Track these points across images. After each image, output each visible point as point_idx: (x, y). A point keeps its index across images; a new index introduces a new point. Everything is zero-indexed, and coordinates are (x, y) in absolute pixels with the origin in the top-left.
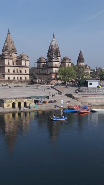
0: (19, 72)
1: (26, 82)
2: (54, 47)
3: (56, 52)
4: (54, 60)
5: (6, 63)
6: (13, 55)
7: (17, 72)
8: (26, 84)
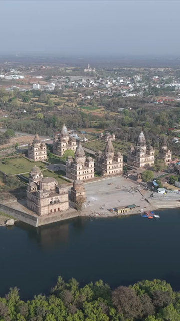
1: (121, 174)
2: (142, 140)
3: (143, 144)
4: (141, 153)
5: (108, 163)
6: (113, 154)
7: (115, 167)
8: (121, 176)
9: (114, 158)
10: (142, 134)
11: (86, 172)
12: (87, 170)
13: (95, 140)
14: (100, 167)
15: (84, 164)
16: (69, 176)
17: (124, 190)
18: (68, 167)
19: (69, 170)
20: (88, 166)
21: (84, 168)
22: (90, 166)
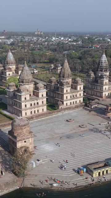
0: (75, 97)
1: (81, 106)
2: (104, 64)
3: (105, 68)
4: (105, 79)
5: (65, 91)
6: (70, 80)
7: (73, 97)
8: (81, 108)
9: (72, 85)
10: (104, 56)
11: (35, 104)
12: (36, 102)
13: (45, 72)
14: (53, 97)
15: (32, 94)
16: (11, 110)
17: (92, 130)
18: (9, 98)
19: (11, 103)
20: (38, 96)
21: (31, 99)
22: (40, 96)
